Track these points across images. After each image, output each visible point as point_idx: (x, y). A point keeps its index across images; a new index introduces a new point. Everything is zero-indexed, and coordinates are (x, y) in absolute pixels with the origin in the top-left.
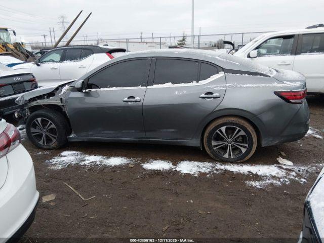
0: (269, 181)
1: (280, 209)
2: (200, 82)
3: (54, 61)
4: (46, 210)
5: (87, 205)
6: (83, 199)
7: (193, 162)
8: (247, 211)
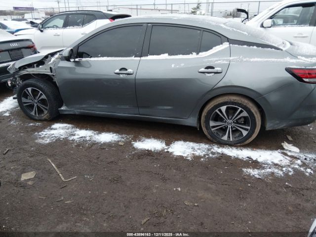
0: (270, 170)
1: (278, 205)
2: (200, 53)
3: (57, 27)
4: (22, 190)
5: (66, 186)
6: (63, 179)
7: (188, 142)
8: (240, 205)
